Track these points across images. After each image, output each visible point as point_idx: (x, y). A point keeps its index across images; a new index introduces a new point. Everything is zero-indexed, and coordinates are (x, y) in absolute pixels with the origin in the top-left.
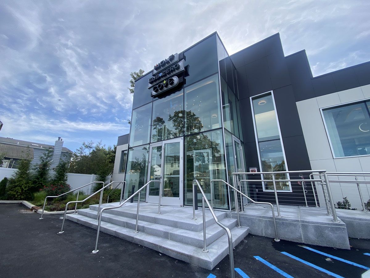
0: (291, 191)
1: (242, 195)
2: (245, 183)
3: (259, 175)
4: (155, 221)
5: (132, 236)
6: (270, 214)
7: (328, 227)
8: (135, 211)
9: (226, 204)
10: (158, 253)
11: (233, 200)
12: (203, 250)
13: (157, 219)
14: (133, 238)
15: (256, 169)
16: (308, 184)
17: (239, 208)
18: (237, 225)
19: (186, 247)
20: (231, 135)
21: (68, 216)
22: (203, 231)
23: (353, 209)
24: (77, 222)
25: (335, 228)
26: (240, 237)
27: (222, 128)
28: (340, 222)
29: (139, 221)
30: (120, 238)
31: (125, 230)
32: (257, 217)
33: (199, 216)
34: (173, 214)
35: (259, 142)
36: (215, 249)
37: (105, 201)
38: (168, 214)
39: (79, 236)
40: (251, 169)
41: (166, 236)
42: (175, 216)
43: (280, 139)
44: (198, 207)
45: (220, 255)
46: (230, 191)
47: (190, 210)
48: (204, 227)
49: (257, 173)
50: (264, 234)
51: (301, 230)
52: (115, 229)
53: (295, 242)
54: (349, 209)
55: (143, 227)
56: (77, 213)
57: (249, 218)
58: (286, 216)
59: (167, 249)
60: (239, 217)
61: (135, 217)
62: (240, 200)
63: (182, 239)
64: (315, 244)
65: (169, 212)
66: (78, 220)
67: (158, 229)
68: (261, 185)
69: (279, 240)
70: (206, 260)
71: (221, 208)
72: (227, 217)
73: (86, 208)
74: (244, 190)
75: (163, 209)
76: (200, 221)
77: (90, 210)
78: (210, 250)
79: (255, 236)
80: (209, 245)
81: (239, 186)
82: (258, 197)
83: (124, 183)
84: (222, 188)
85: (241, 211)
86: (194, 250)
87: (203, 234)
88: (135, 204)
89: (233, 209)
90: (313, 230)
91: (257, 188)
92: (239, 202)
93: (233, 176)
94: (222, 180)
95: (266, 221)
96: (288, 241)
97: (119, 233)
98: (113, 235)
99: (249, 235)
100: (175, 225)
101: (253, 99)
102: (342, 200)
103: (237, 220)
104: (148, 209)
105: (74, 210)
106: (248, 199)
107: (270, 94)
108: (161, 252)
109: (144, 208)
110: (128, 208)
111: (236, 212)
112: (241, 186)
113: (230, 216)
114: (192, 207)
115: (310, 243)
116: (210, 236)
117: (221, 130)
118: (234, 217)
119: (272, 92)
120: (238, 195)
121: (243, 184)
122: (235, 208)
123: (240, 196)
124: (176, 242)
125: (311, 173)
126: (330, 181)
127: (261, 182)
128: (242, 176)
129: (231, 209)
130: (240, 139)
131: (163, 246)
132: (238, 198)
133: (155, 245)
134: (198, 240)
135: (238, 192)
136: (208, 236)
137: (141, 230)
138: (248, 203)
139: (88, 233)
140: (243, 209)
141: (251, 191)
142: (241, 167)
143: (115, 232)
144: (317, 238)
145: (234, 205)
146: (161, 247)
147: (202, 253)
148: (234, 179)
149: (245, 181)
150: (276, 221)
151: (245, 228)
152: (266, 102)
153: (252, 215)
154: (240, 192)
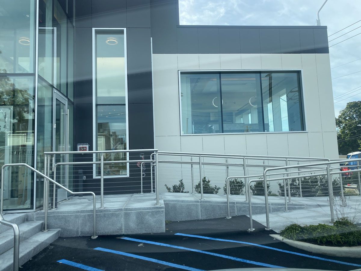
0: (128, 176)
1: (57, 186)
2: (67, 168)
3: (91, 155)
6: (91, 208)
7: (149, 212)
9: (29, 201)
11: (40, 195)
15: (87, 146)
17: (50, 205)
18: (42, 228)
20: (51, 88)
23: (186, 192)
25: (155, 211)
27: (34, 75)
32: (74, 212)
35: (97, 105)
40: (81, 146)
43: (125, 105)
46: (37, 182)
49: (88, 152)
51: (123, 220)
53: (115, 234)
54: (182, 192)
57: (61, 216)
58: (111, 207)
60: (48, 217)
64: (135, 233)
68: (92, 168)
69: (97, 237)
71: (18, 207)
72: (27, 221)
79: (67, 238)
81: (53, 172)
82: (84, 186)
84: (24, 176)
85: (52, 208)
89: (40, 207)
90: (135, 217)
91: (84, 173)
92: (51, 195)
93: (46, 158)
94: (25, 164)
95: (85, 216)
96: (108, 236)
99: (59, 239)
102: (178, 184)
111: (43, 211)
113: (34, 217)
115: (130, 233)
117: (32, 77)
118: (38, 219)
119: (125, 29)
122: (42, 206)
123: (53, 187)
128: (63, 157)
129: (36, 208)
130: (67, 97)
135: (51, 182)
140: (56, 205)
141: (74, 177)
142: (63, 143)
144: (138, 226)
145: (42, 202)
148: (47, 161)
149: (67, 164)
150: (96, 214)
151: (54, 230)
152: (117, 42)
153: (67, 212)
154: (54, 181)
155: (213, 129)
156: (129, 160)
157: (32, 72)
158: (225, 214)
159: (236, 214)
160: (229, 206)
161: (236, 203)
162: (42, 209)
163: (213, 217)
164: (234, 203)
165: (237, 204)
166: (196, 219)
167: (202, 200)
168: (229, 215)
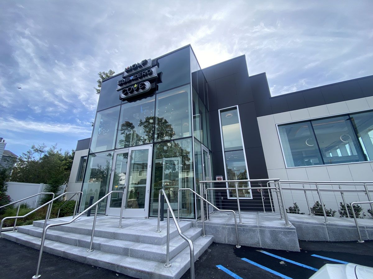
0: (252, 198)
1: (208, 203)
2: (212, 191)
3: (225, 183)
4: (114, 236)
5: (85, 256)
6: (233, 222)
7: (281, 231)
8: (90, 226)
9: (193, 213)
10: (115, 273)
11: (199, 208)
12: (166, 265)
13: (117, 234)
14: (85, 258)
15: (222, 177)
16: (266, 191)
17: (205, 216)
18: (202, 234)
19: (147, 263)
20: (200, 144)
21: (4, 234)
22: (166, 244)
23: (301, 214)
24: (15, 241)
25: (287, 232)
26: (204, 246)
27: (192, 137)
28: (291, 226)
29: (95, 238)
30: (69, 259)
31: (77, 250)
32: (221, 224)
33: (163, 227)
34: (136, 228)
35: (225, 152)
36: (178, 262)
37: (54, 215)
38: (130, 227)
39: (17, 258)
40: (218, 177)
41: (126, 252)
42: (137, 229)
43: (243, 150)
44: (164, 218)
45: (183, 268)
46: (196, 199)
47: (154, 221)
48: (167, 240)
49: (222, 181)
50: (227, 241)
51: (259, 235)
52: (64, 248)
53: (254, 247)
54: (298, 213)
55: (100, 244)
56: (17, 231)
57: (213, 226)
58: (247, 223)
59: (126, 268)
60: (205, 225)
61: (89, 233)
62: (206, 208)
63: (144, 254)
64: (271, 248)
65: (131, 226)
66: (17, 239)
67: (116, 246)
68: (226, 193)
69: (240, 246)
70: (168, 276)
71: (187, 217)
72: (193, 227)
73: (29, 224)
74: (210, 198)
75: (124, 222)
76: (164, 234)
77: (34, 227)
78: (173, 264)
79: (218, 244)
80: (172, 258)
81: (205, 195)
82: (223, 205)
83: (80, 194)
84: (189, 196)
85: (206, 219)
86: (156, 266)
87: (166, 246)
88: (91, 218)
89: (199, 218)
90: (269, 234)
91: (222, 196)
92: (205, 210)
93: (201, 185)
94: (190, 189)
95: (229, 228)
96: (248, 247)
97: (70, 254)
98: (60, 257)
99: (213, 244)
100: (137, 239)
101: (221, 111)
102: (292, 206)
103: (202, 229)
104: (108, 223)
105: (13, 227)
106: (214, 207)
107: (236, 108)
108: (118, 271)
109: (103, 222)
110: (83, 223)
111: (201, 221)
112: (208, 195)
113: (196, 225)
114: (157, 218)
115: (267, 248)
116: (174, 248)
117: (191, 138)
118: (199, 226)
119: (237, 106)
120: (204, 204)
121: (210, 192)
122: (201, 217)
123: (206, 205)
124: (136, 259)
125: (268, 181)
126: (282, 189)
127: (226, 190)
128: (209, 184)
129: (197, 218)
130: (208, 148)
131: (121, 264)
132: (204, 207)
133: (112, 264)
134: (161, 254)
135: (204, 201)
136: (171, 249)
137: (96, 248)
138: (214, 211)
139: (29, 255)
140: (209, 218)
141: (217, 199)
142: (208, 176)
143: (64, 252)
144: (273, 243)
145: (200, 214)
146: (118, 266)
147: (165, 268)
148: (201, 187)
149: (212, 189)
150: (238, 228)
151: (210, 236)
152: (232, 115)
153: (217, 224)
154: (206, 201)
155: (312, 162)
156: (251, 187)
157: (191, 136)
158: (355, 238)
159: (368, 238)
160: (359, 230)
161: (365, 228)
162: (201, 220)
163: (342, 240)
164: (363, 227)
165: (367, 228)
166: (324, 240)
167: (327, 223)
168: (361, 239)
